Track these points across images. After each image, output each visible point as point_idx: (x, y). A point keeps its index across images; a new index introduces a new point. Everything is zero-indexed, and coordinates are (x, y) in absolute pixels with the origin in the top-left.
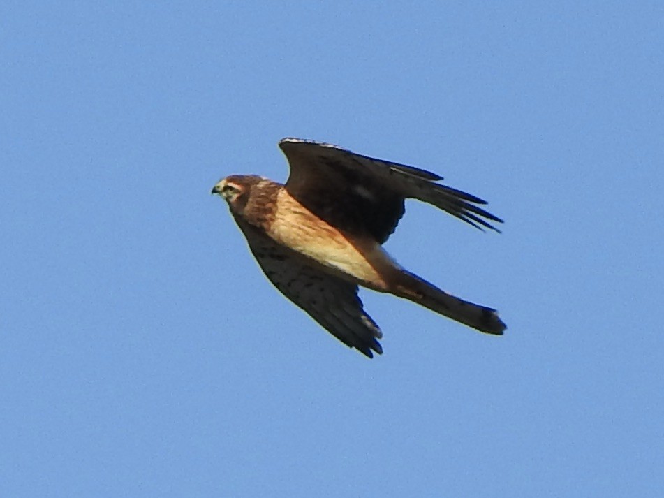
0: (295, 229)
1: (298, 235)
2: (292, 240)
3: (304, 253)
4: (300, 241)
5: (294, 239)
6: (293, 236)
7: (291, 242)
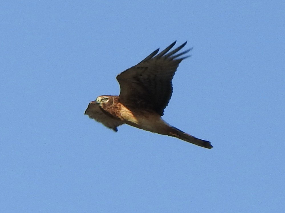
0: (128, 113)
1: (129, 115)
2: (127, 117)
3: (132, 122)
4: (130, 117)
5: (128, 117)
6: (127, 115)
7: (127, 118)
